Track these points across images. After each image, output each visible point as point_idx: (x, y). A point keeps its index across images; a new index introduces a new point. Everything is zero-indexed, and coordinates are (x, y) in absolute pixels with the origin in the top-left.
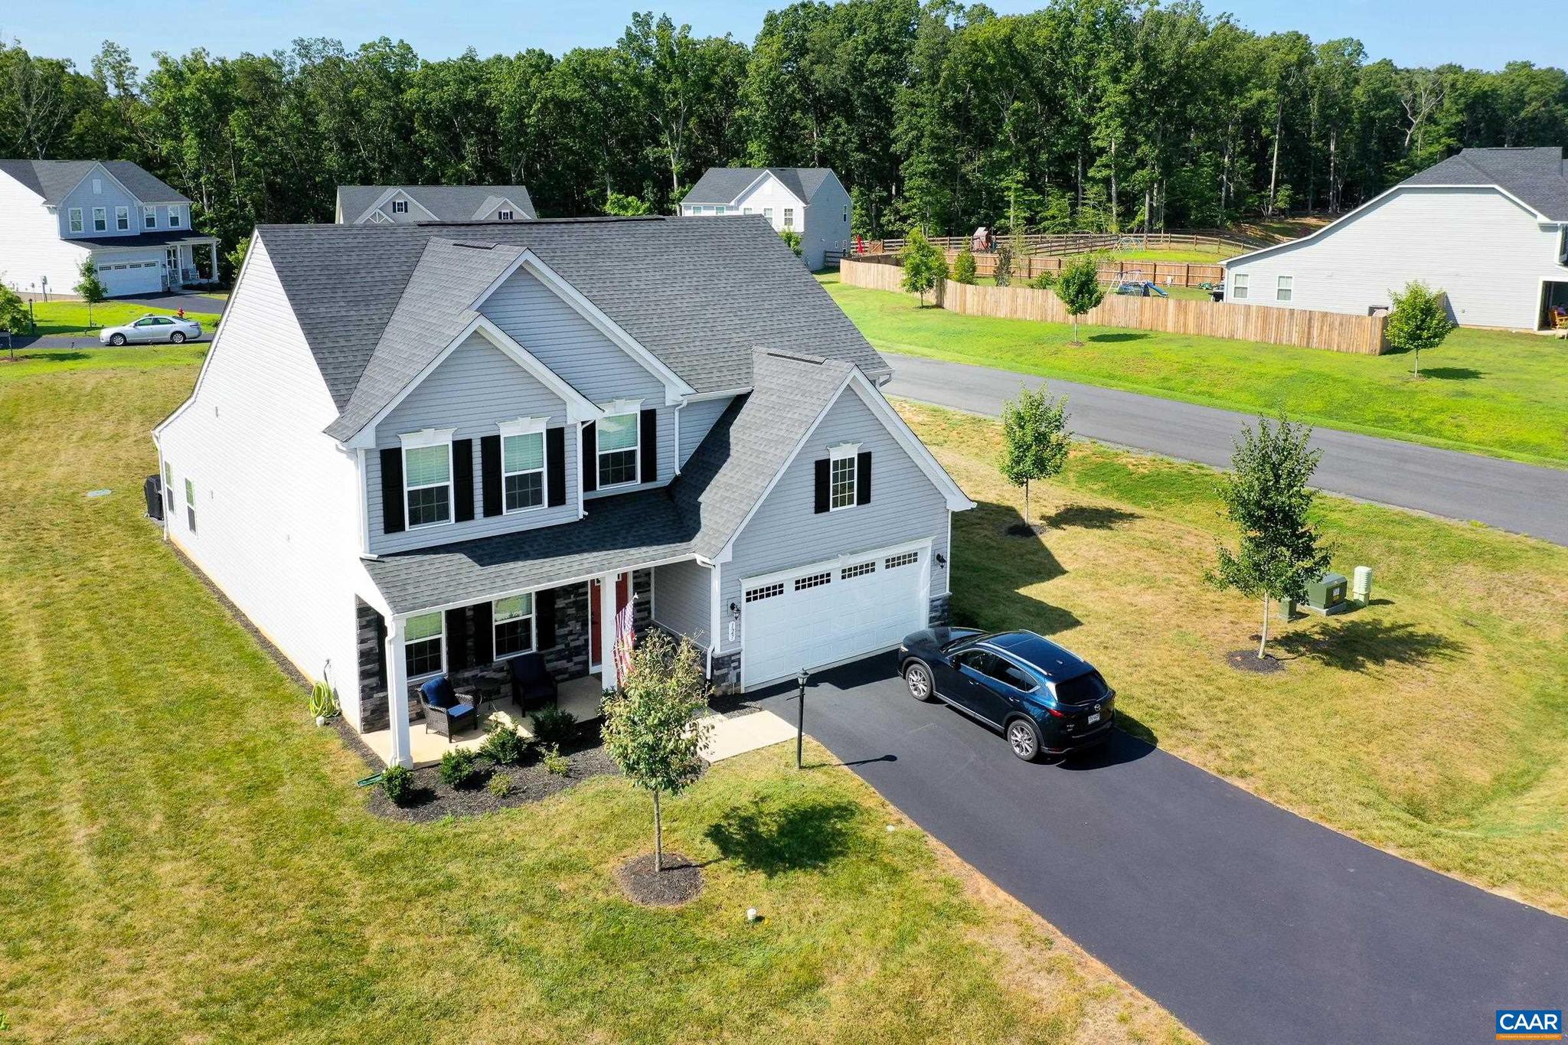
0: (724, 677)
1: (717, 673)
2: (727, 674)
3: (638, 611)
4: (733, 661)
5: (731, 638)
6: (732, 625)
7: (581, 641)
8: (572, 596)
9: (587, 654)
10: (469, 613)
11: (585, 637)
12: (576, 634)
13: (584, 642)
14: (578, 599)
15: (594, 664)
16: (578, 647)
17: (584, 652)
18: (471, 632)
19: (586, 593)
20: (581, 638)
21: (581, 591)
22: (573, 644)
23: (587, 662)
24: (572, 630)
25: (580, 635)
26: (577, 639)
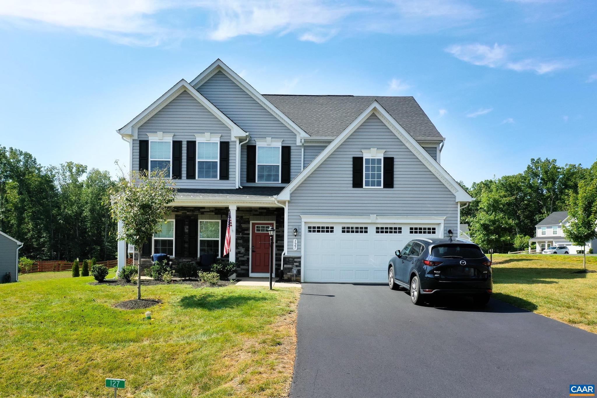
0: (290, 270)
1: (285, 266)
2: (292, 268)
4: (296, 262)
5: (295, 249)
6: (295, 241)
7: (245, 258)
8: (241, 234)
9: (248, 266)
10: (187, 231)
11: (247, 257)
12: (242, 254)
13: (246, 259)
14: (244, 236)
15: (252, 272)
16: (243, 261)
17: (246, 265)
18: (187, 240)
19: (249, 234)
20: (245, 256)
21: (246, 232)
22: (240, 259)
23: (248, 270)
24: (240, 251)
25: (245, 255)
26: (243, 257)
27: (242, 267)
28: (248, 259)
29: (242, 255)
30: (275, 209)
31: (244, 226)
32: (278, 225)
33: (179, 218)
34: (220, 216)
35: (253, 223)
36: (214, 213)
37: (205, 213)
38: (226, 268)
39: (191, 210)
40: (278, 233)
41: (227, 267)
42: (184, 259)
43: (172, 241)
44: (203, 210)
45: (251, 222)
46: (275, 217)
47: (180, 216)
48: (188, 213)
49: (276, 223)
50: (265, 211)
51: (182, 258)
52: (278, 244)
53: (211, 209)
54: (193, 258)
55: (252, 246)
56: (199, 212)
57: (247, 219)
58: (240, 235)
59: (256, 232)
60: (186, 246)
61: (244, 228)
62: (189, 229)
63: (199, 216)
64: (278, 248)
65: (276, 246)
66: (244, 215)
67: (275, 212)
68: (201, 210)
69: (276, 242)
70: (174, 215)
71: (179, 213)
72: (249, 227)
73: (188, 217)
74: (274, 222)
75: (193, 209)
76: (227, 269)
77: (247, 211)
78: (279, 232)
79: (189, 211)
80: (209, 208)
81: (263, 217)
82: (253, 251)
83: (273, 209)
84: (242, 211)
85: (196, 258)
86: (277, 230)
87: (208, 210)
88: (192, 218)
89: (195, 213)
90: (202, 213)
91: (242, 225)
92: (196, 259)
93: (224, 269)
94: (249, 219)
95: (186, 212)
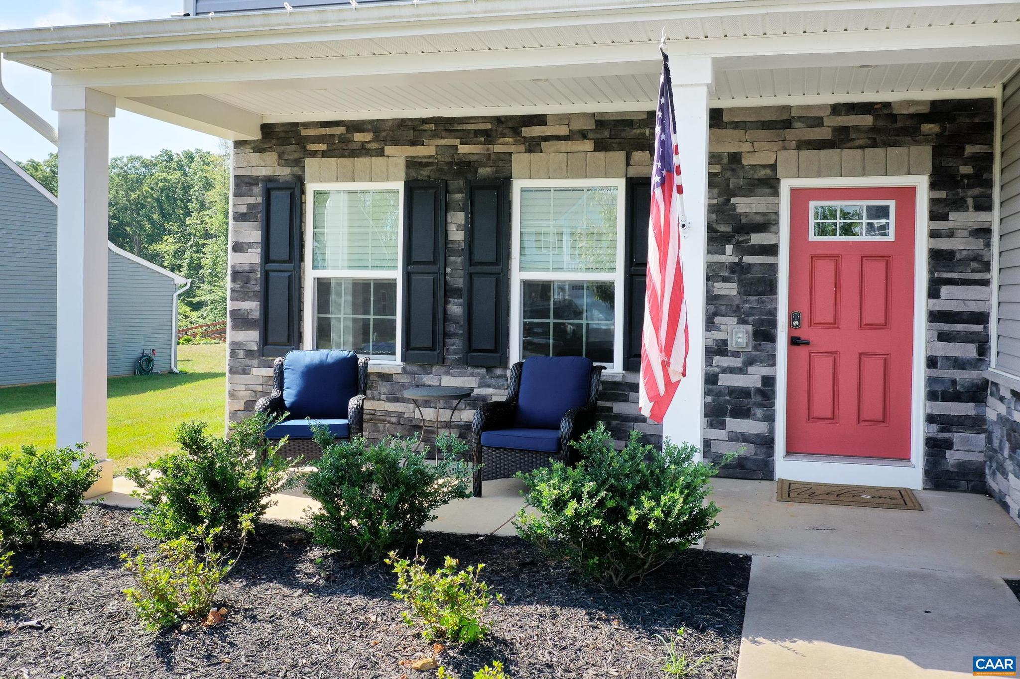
3: (943, 337)
7: (751, 379)
8: (729, 248)
9: (770, 419)
10: (457, 235)
11: (766, 371)
12: (736, 354)
13: (759, 385)
14: (747, 259)
15: (791, 451)
16: (745, 393)
17: (759, 412)
18: (458, 281)
19: (772, 250)
20: (750, 369)
21: (757, 239)
22: (726, 380)
23: (767, 442)
24: (725, 342)
25: (750, 362)
26: (741, 371)
27: (734, 424)
28: (769, 382)
29: (736, 362)
30: (926, 109)
31: (745, 205)
32: (942, 194)
33: (425, 173)
34: (621, 156)
35: (794, 191)
36: (588, 145)
37: (544, 145)
38: (633, 515)
39: (477, 133)
40: (944, 244)
41: (639, 505)
42: (447, 373)
43: (390, 285)
44: (536, 131)
45: (786, 186)
46: (926, 152)
47: (427, 164)
48: (464, 149)
49: (933, 186)
50: (867, 120)
51: (434, 369)
52: (939, 305)
53: (577, 126)
54: (489, 369)
55: (793, 316)
56: (516, 142)
57: (764, 166)
58: (723, 253)
59: (812, 237)
60: (456, 308)
61: (746, 215)
62: (470, 228)
63: (520, 161)
64: (945, 327)
65: (935, 317)
66: (746, 147)
67: (927, 128)
68: (528, 132)
69: (933, 293)
70: (402, 162)
71: (425, 151)
72: (777, 214)
73: (465, 167)
74: (921, 183)
75: (489, 126)
76: (643, 520)
77: (766, 125)
78: (951, 234)
79: (467, 137)
80: (567, 118)
81: (859, 152)
82: (794, 341)
83: (912, 110)
84: (736, 125)
85: (499, 372)
86: (939, 225)
87: (563, 131)
88: (484, 171)
89: (498, 149)
90: (533, 146)
91: (733, 200)
92: (499, 377)
93: (617, 515)
94: (773, 167)
95: (457, 142)
